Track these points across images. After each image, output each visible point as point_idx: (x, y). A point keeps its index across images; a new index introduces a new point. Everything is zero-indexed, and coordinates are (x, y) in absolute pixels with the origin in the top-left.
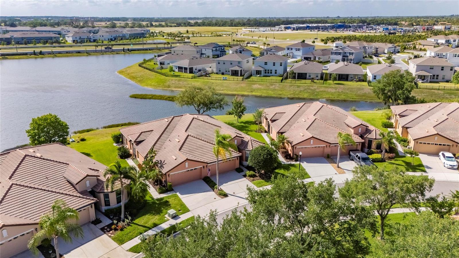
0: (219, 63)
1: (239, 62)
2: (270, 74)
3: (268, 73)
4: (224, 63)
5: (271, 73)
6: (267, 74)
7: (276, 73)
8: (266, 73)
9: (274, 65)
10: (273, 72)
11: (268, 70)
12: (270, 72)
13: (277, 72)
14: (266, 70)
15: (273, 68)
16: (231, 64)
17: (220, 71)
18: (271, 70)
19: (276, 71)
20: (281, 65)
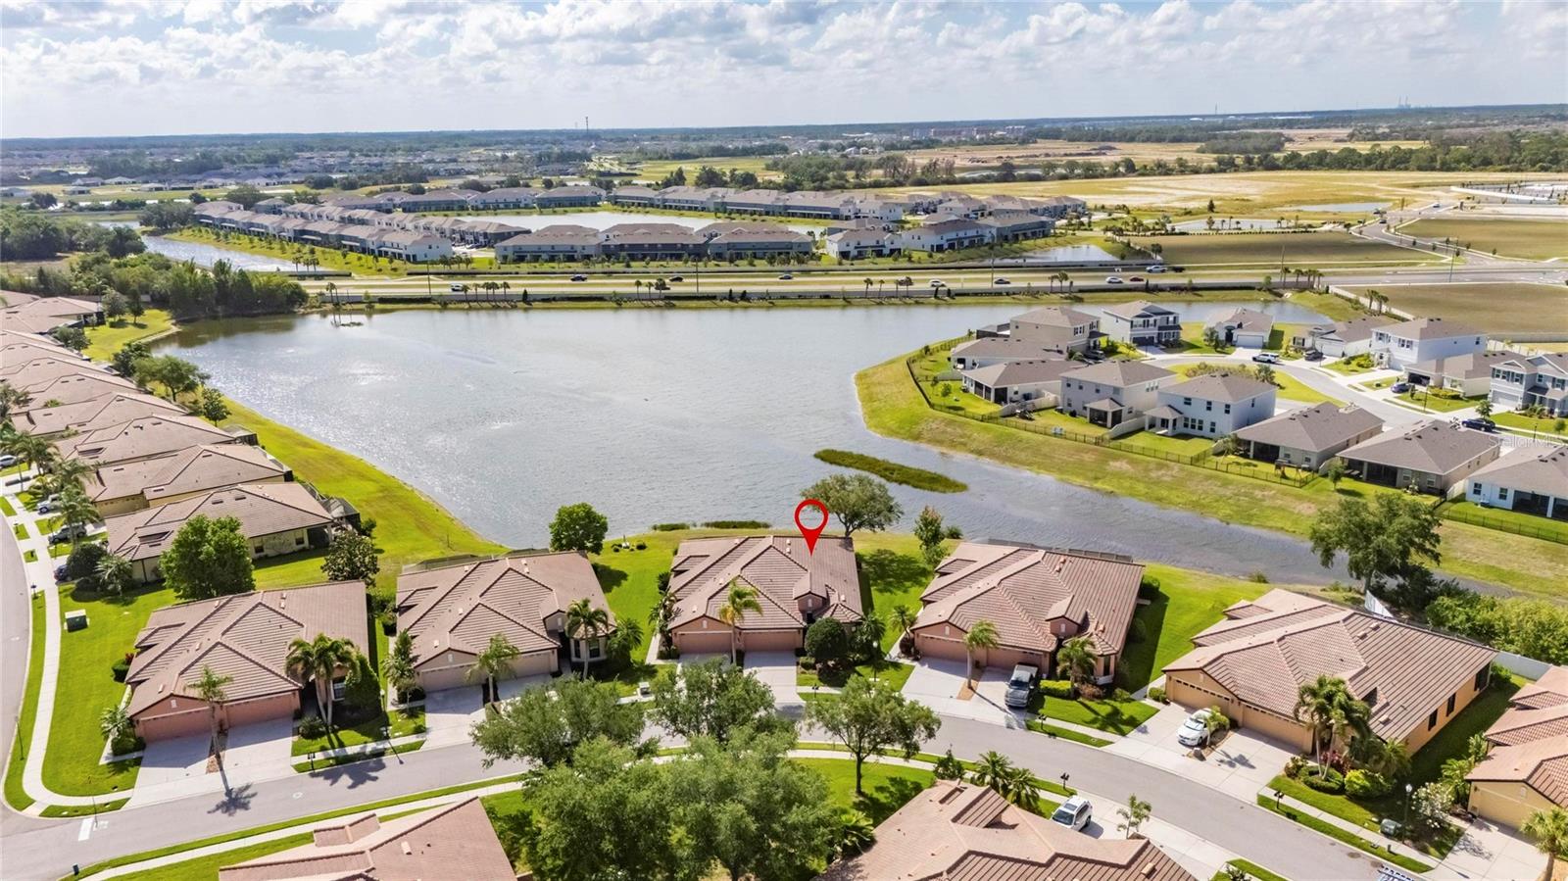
0: (1069, 385)
1: (1117, 390)
2: (1196, 432)
3: (1193, 427)
4: (1081, 388)
5: (1200, 428)
6: (1189, 430)
7: (1213, 430)
8: (1186, 426)
9: (1209, 409)
10: (1207, 426)
11: (1193, 420)
12: (1197, 425)
13: (1217, 428)
14: (1186, 419)
15: (1207, 418)
16: (1098, 391)
17: (1069, 405)
18: (1201, 422)
19: (1213, 424)
20: (1227, 412)
